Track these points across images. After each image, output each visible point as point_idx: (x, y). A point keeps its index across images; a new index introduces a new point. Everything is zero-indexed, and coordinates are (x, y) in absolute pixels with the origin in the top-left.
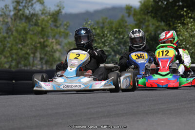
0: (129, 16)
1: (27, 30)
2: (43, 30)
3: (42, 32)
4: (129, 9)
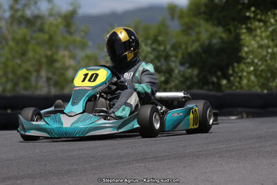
0: (173, 18)
1: (28, 38)
2: (51, 38)
3: (50, 42)
4: (172, 9)
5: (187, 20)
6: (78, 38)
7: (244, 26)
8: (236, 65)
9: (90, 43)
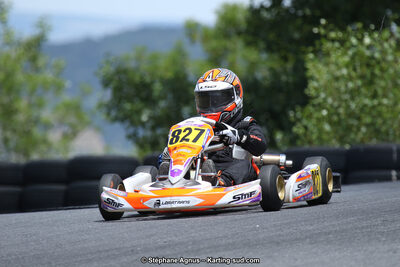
4: (192, 29)
5: (214, 44)
6: (49, 76)
7: (311, 49)
8: (298, 108)
9: (68, 84)
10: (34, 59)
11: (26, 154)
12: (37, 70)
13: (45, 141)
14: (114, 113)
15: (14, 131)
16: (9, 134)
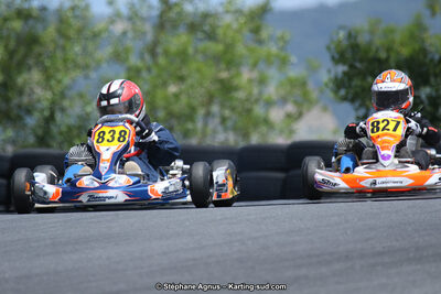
10: (256, 31)
11: (246, 135)
12: (260, 42)
13: (266, 121)
14: (343, 92)
15: (233, 109)
16: (227, 113)
